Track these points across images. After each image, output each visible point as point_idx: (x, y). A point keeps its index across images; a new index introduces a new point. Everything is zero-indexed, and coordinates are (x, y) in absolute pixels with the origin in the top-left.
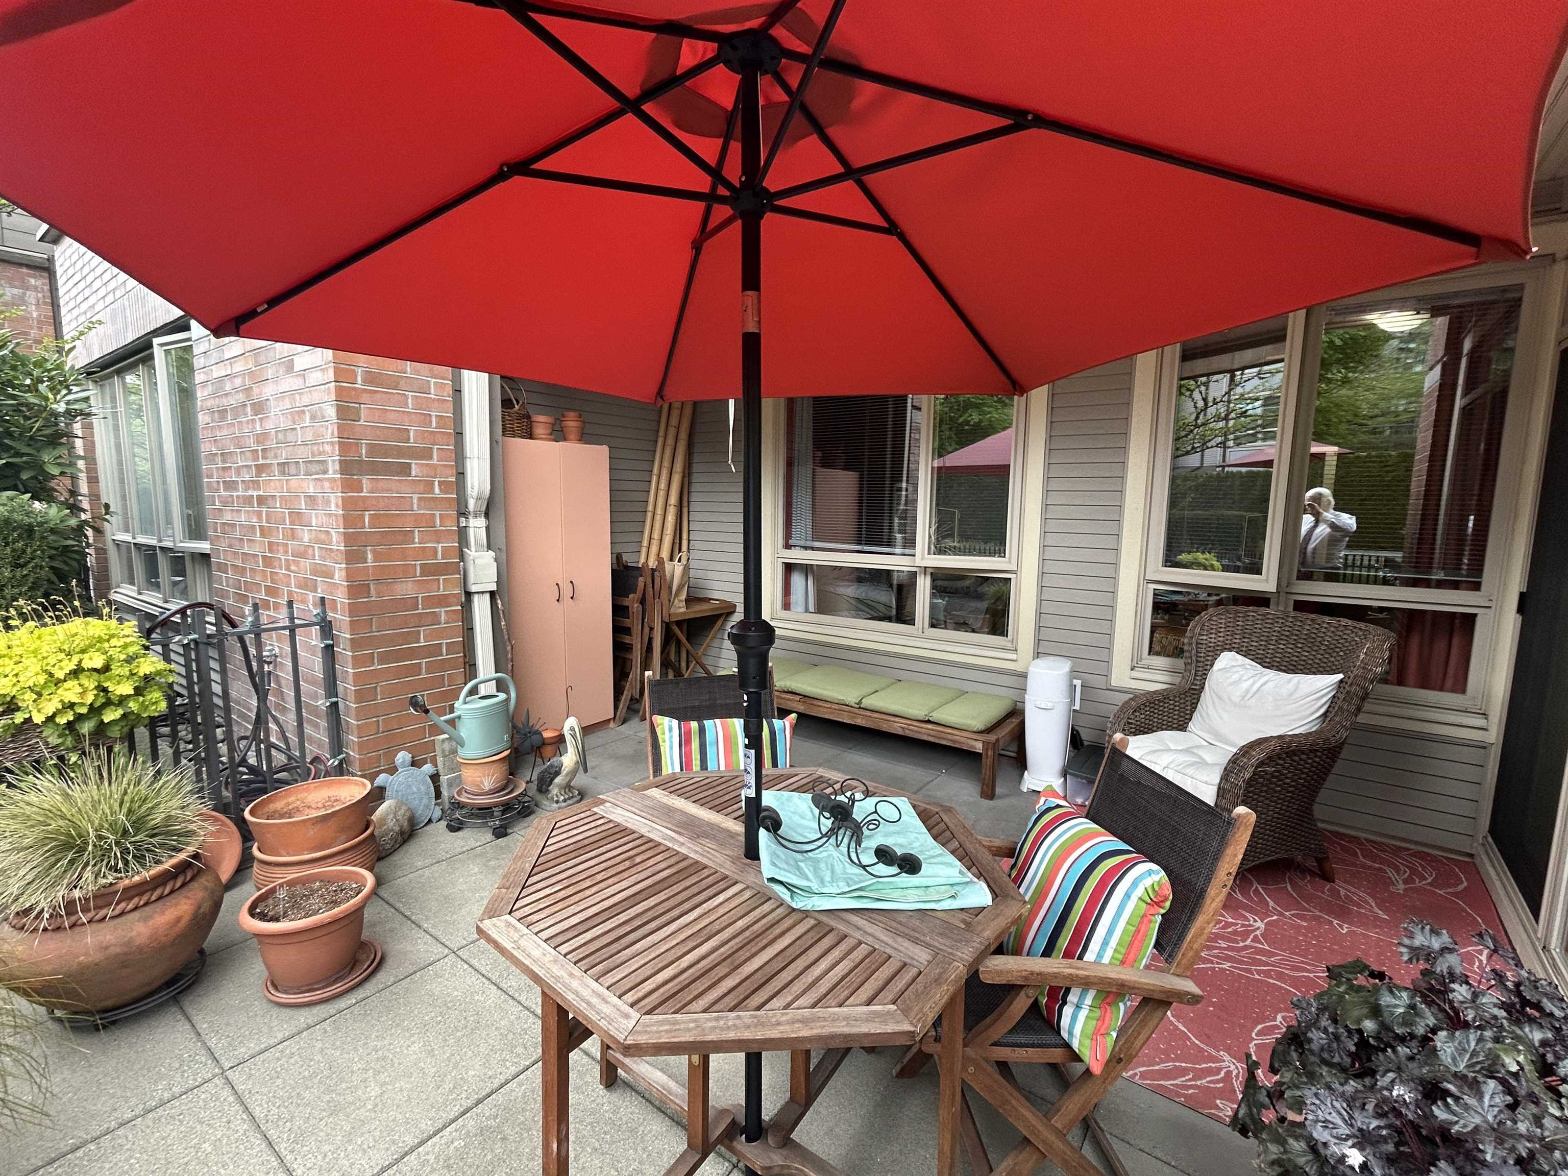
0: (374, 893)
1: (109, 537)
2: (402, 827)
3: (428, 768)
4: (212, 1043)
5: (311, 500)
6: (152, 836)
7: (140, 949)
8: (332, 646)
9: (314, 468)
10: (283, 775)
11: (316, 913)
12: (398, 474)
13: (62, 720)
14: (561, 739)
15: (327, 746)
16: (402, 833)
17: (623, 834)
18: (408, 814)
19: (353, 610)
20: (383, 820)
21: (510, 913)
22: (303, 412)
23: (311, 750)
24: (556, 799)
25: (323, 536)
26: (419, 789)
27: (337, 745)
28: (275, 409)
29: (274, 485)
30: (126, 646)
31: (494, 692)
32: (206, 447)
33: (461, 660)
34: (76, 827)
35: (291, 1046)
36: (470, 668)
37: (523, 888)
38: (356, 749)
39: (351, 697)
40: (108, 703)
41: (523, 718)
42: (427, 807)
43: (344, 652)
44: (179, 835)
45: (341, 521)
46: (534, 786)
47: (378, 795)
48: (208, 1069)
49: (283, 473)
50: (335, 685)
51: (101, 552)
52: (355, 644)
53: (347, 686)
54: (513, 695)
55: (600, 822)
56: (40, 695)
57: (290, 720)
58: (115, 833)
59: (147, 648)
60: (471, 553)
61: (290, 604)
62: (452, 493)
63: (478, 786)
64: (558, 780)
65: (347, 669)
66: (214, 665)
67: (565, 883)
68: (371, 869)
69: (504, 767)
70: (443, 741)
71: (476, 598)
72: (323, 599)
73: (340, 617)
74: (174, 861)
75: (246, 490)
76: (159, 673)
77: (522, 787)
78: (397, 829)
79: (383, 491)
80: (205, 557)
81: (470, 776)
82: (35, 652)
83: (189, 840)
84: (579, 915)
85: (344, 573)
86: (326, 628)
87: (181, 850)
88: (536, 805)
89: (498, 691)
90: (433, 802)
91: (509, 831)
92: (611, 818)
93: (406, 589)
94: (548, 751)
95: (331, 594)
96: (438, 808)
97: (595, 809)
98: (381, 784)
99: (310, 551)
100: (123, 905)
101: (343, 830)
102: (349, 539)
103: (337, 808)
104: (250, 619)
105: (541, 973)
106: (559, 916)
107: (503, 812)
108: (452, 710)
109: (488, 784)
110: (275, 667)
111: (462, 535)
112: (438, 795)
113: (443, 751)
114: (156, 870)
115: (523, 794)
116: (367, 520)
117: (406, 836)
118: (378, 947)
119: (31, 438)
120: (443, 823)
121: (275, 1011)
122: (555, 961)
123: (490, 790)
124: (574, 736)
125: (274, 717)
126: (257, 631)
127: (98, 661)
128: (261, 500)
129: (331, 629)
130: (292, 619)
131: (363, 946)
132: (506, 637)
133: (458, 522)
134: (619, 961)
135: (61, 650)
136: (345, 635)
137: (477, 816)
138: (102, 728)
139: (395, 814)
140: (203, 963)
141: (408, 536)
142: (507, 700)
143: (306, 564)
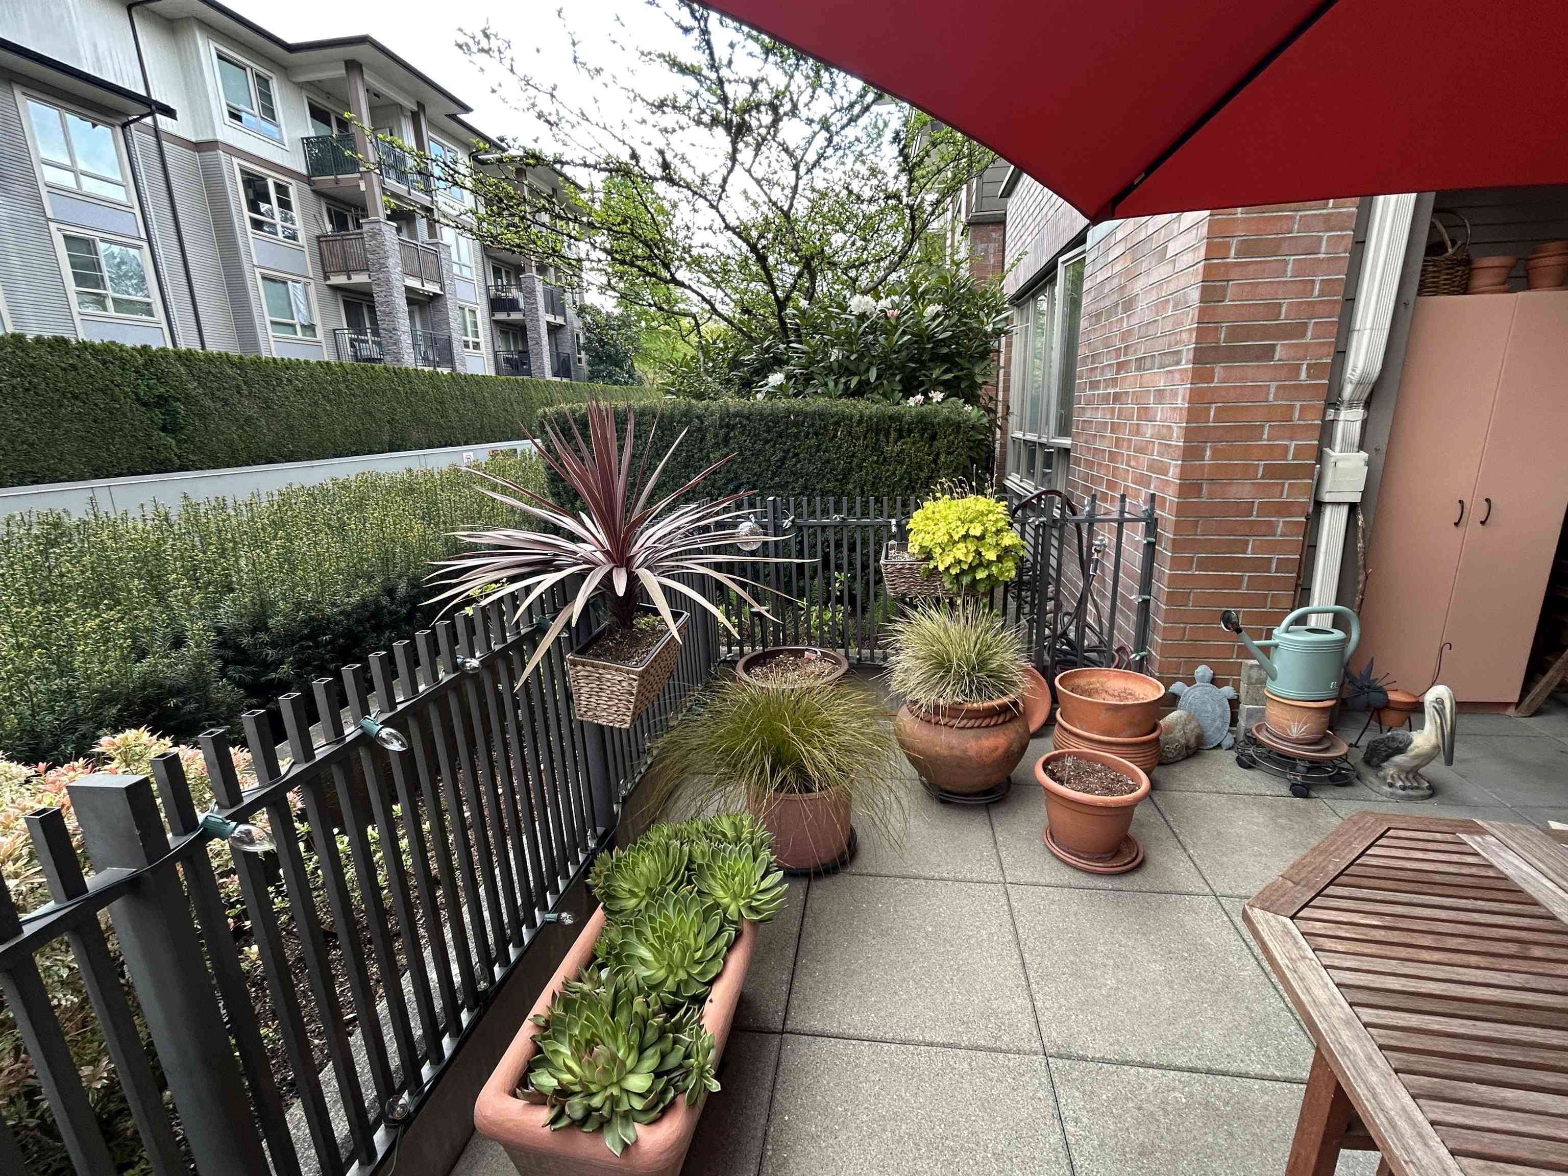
0: (1148, 796)
1: (1010, 435)
2: (1188, 741)
3: (1228, 691)
4: (1003, 854)
5: (1160, 393)
6: (989, 677)
7: (970, 759)
8: (1154, 544)
9: (1168, 360)
10: (1094, 655)
11: (1092, 792)
12: (1257, 359)
13: (953, 572)
14: (1418, 708)
15: (1132, 641)
16: (1187, 747)
17: (1512, 897)
18: (1197, 731)
19: (1181, 510)
20: (1170, 729)
21: (1292, 918)
22: (1167, 301)
23: (1119, 640)
24: (1389, 781)
25: (1164, 431)
26: (1214, 710)
27: (1142, 642)
28: (1142, 304)
29: (1130, 382)
30: (996, 521)
31: (1328, 627)
32: (1083, 351)
33: (1293, 581)
34: (948, 654)
35: (1055, 894)
36: (1303, 593)
37: (1318, 894)
38: (1159, 649)
39: (1163, 598)
40: (980, 565)
41: (1364, 668)
42: (1219, 730)
43: (1164, 551)
44: (1006, 682)
45: (1185, 413)
46: (1360, 754)
47: (1170, 701)
48: (995, 875)
49: (1138, 369)
50: (1150, 583)
51: (1003, 446)
52: (1176, 545)
53: (1161, 586)
54: (1355, 636)
55: (1470, 859)
56: (944, 550)
57: (1106, 606)
58: (968, 666)
59: (1011, 525)
60: (1334, 454)
61: (1123, 497)
62: (1323, 378)
63: (1283, 729)
64: (1399, 759)
65: (1164, 569)
66: (1055, 542)
67: (1388, 922)
68: (1148, 773)
69: (1324, 718)
70: (1252, 666)
71: (1328, 511)
72: (1153, 496)
73: (1166, 515)
74: (1000, 701)
75: (1105, 388)
76: (1014, 546)
77: (1342, 749)
78: (1183, 741)
79: (1236, 380)
80: (1067, 451)
81: (1274, 713)
82: (945, 518)
83: (1011, 688)
84: (1403, 981)
85: (1178, 470)
86: (1152, 524)
87: (1005, 695)
88: (1358, 777)
89: (1333, 627)
90: (1227, 727)
91: (1313, 794)
92: (1494, 861)
93: (1242, 492)
94: (1391, 717)
95: (1163, 492)
96: (1230, 736)
97: (1464, 837)
98: (1176, 692)
99: (1150, 447)
100: (965, 721)
101: (1131, 724)
102: (1189, 434)
103: (1130, 702)
104: (1087, 509)
105: (1322, 1026)
106: (1367, 963)
107: (1309, 770)
108: (1269, 636)
109: (1295, 731)
110: (1103, 556)
111: (1326, 433)
112: (1234, 721)
113: (1249, 677)
114: (988, 704)
115: (1344, 758)
116: (1212, 414)
117: (1190, 752)
118: (1141, 850)
119: (971, 356)
120: (1233, 754)
121: (1048, 856)
122: (1348, 1023)
123: (1297, 739)
124: (1440, 712)
125: (1094, 600)
126: (1092, 520)
127: (976, 531)
128: (1117, 397)
129: (1156, 527)
130: (1122, 512)
131: (1127, 840)
132: (1361, 563)
133: (1324, 415)
134: (1463, 1094)
135: (960, 519)
136: (1167, 534)
137: (1278, 763)
138: (974, 582)
139: (1185, 725)
140: (1009, 788)
141: (1255, 431)
142: (1345, 641)
143: (1144, 459)
